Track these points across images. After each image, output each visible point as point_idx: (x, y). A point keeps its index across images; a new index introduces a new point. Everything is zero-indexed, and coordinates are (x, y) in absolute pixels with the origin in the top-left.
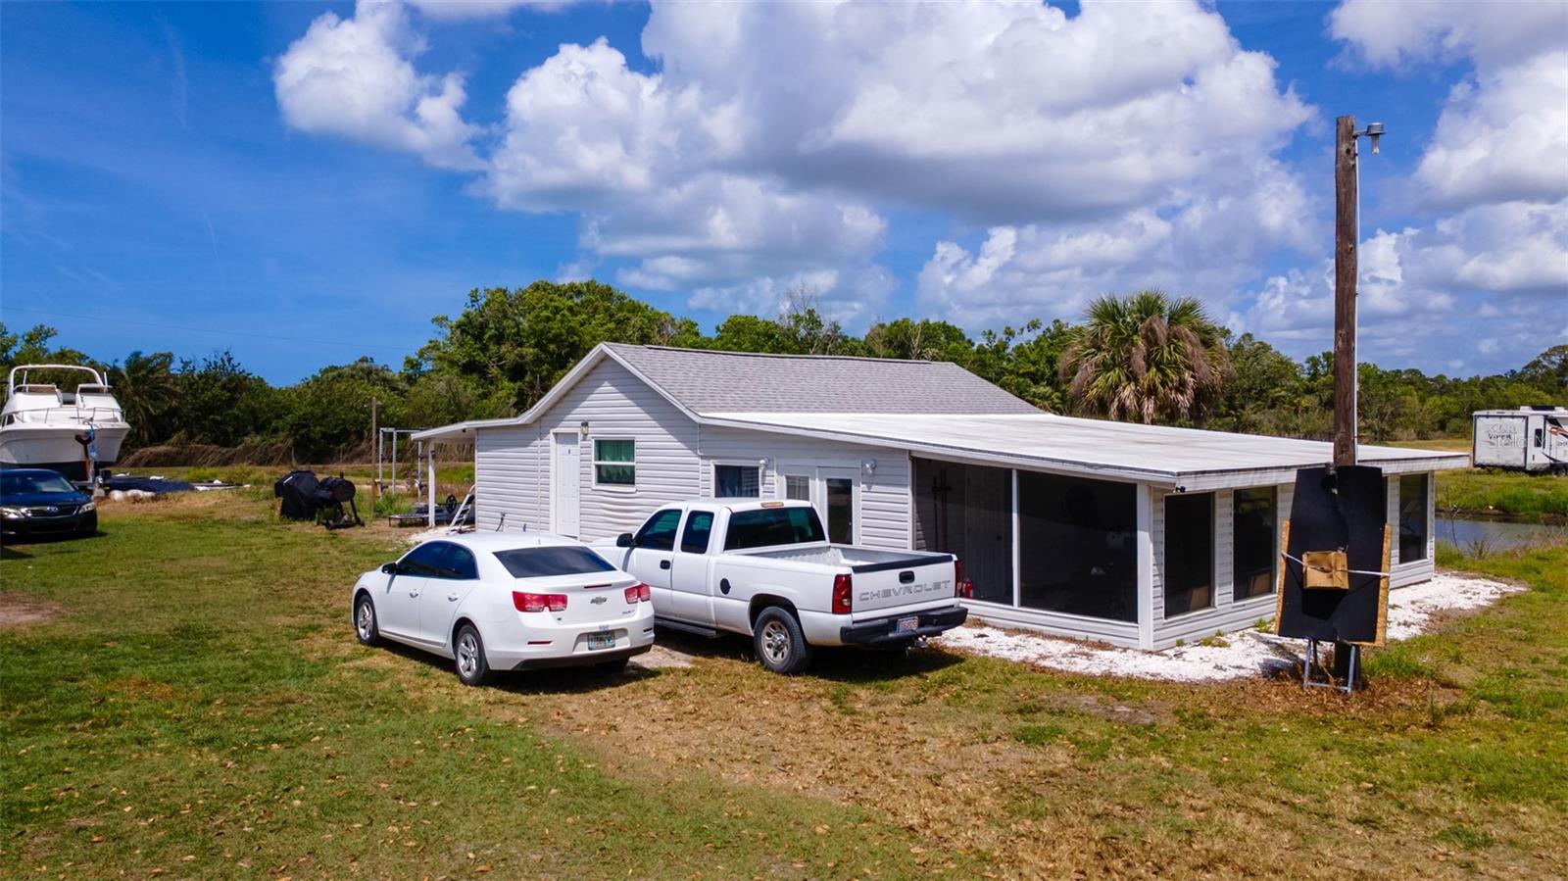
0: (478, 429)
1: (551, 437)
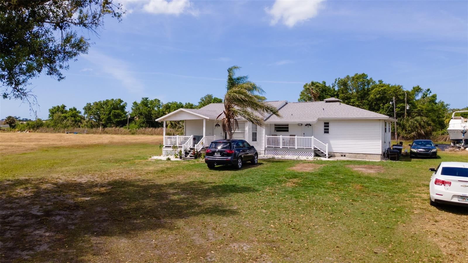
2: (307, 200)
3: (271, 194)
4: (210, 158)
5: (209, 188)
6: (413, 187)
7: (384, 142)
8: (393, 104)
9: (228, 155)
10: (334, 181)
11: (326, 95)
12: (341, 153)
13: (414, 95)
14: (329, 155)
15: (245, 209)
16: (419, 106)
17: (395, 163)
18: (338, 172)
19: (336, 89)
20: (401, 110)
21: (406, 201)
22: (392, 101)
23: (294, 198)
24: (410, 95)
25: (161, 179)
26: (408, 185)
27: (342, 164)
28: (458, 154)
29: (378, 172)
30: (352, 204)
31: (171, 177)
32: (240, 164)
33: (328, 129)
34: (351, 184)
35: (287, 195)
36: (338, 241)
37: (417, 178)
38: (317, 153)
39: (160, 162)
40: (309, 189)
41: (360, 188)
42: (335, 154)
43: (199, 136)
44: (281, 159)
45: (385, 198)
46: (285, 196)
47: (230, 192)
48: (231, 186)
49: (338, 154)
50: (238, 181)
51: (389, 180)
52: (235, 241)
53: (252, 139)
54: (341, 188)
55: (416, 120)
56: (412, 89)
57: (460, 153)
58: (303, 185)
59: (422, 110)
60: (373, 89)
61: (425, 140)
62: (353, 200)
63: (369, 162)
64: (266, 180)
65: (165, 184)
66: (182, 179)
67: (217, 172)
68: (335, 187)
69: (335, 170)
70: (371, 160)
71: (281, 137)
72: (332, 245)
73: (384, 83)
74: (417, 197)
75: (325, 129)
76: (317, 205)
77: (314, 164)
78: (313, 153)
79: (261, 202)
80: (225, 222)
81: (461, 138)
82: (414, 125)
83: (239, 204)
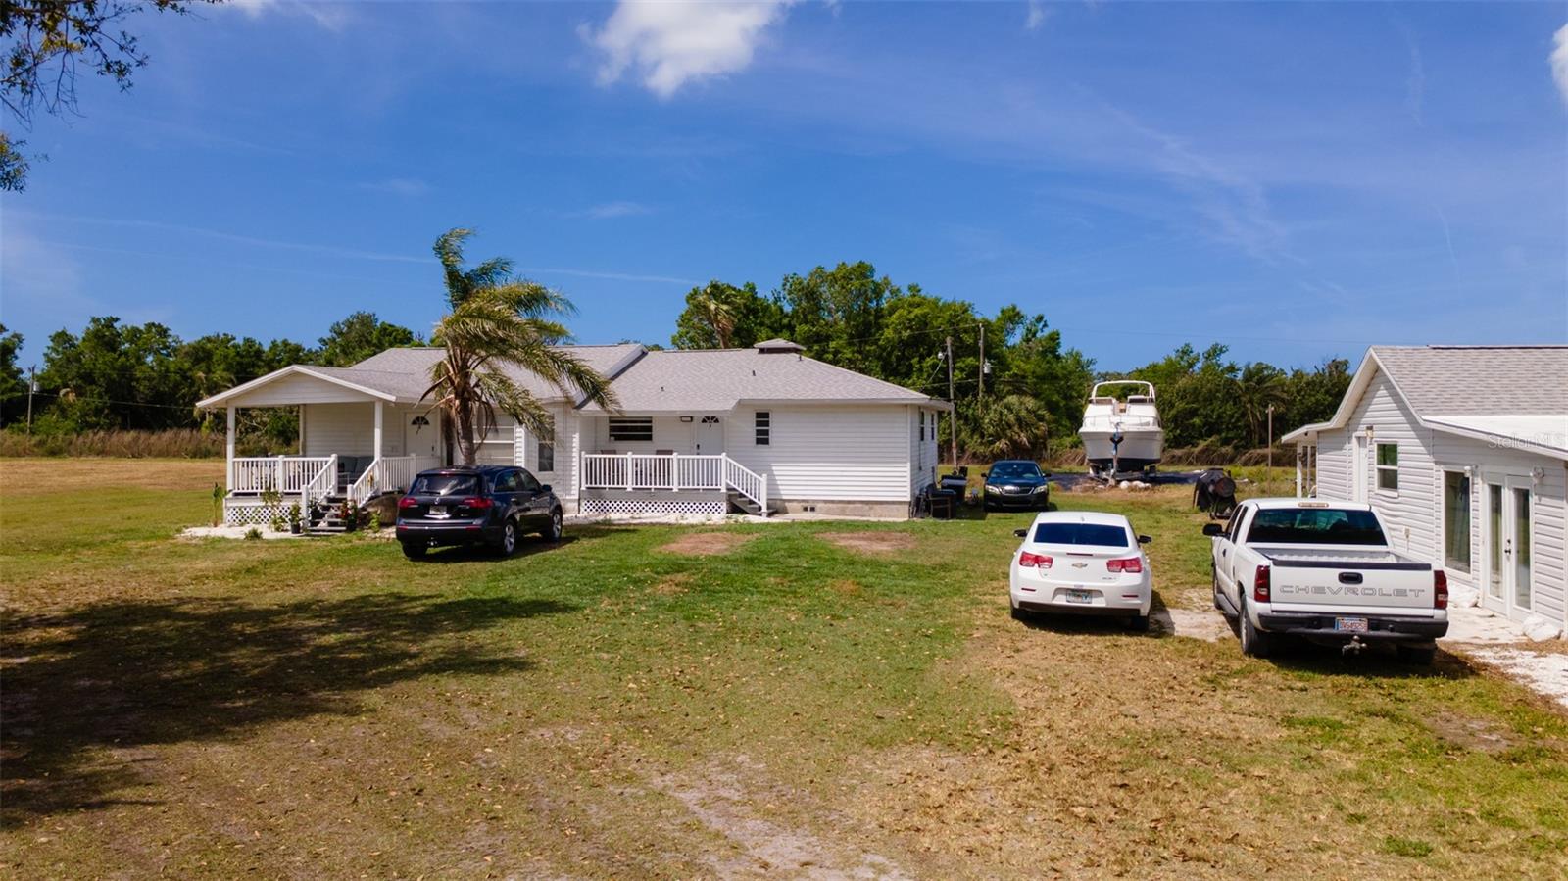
0: (1319, 432)
1: (1354, 440)
2: (718, 622)
3: (617, 614)
4: (414, 525)
5: (426, 610)
6: (980, 580)
7: (917, 467)
8: (947, 356)
9: (473, 513)
10: (785, 575)
11: (758, 328)
12: (803, 501)
13: (1002, 332)
14: (769, 507)
15: (550, 656)
16: (1018, 365)
17: (944, 525)
18: (795, 553)
19: (788, 309)
20: (969, 376)
21: (960, 612)
22: (944, 350)
23: (683, 621)
24: (992, 332)
25: (257, 592)
26: (968, 577)
27: (805, 532)
28: (1101, 498)
29: (898, 549)
30: (831, 625)
31: (288, 586)
32: (510, 541)
33: (768, 431)
34: (829, 581)
35: (663, 614)
36: (797, 704)
37: (992, 559)
38: (737, 505)
39: (223, 544)
40: (720, 598)
41: (851, 587)
42: (787, 504)
43: (356, 459)
44: (630, 525)
45: (912, 608)
46: (657, 617)
47: (498, 617)
48: (494, 600)
49: (795, 504)
50: (514, 587)
51: (924, 566)
52: (541, 723)
53: (537, 465)
54: (804, 589)
55: (1008, 407)
56: (999, 314)
57: (1106, 494)
58: (703, 589)
59: (1024, 377)
60: (892, 310)
61: (1023, 461)
62: (833, 617)
63: (877, 525)
64: (597, 581)
65: (276, 607)
66: (332, 591)
67: (439, 567)
68: (787, 589)
69: (786, 546)
70: (882, 520)
71: (630, 457)
72: (783, 712)
73: (923, 293)
74: (985, 602)
75: (758, 432)
76: (743, 632)
77: (728, 535)
78: (725, 504)
79: (594, 636)
80: (503, 686)
81: (1110, 456)
82: (1001, 420)
83: (530, 644)
